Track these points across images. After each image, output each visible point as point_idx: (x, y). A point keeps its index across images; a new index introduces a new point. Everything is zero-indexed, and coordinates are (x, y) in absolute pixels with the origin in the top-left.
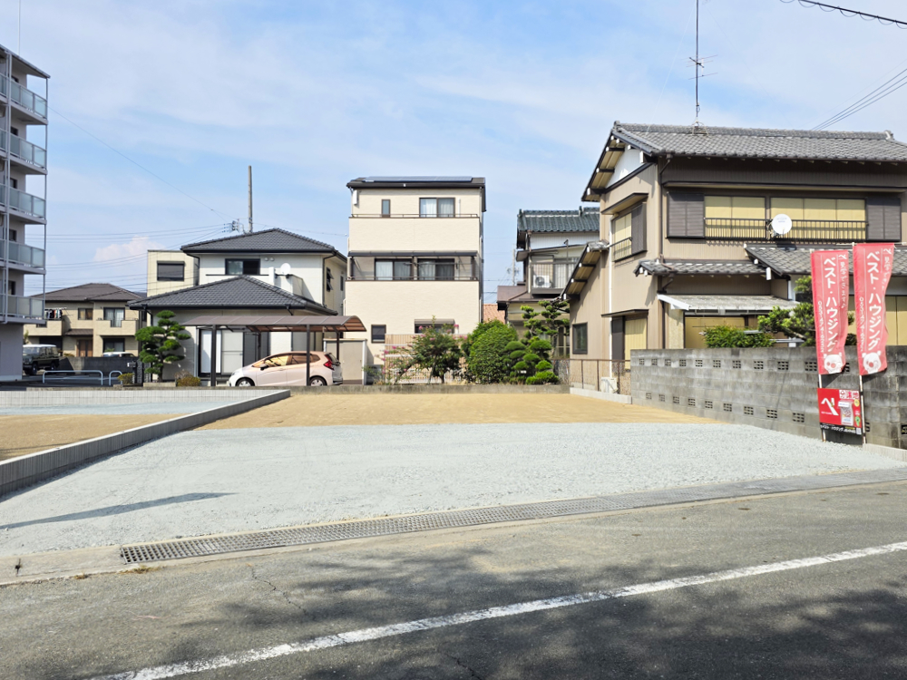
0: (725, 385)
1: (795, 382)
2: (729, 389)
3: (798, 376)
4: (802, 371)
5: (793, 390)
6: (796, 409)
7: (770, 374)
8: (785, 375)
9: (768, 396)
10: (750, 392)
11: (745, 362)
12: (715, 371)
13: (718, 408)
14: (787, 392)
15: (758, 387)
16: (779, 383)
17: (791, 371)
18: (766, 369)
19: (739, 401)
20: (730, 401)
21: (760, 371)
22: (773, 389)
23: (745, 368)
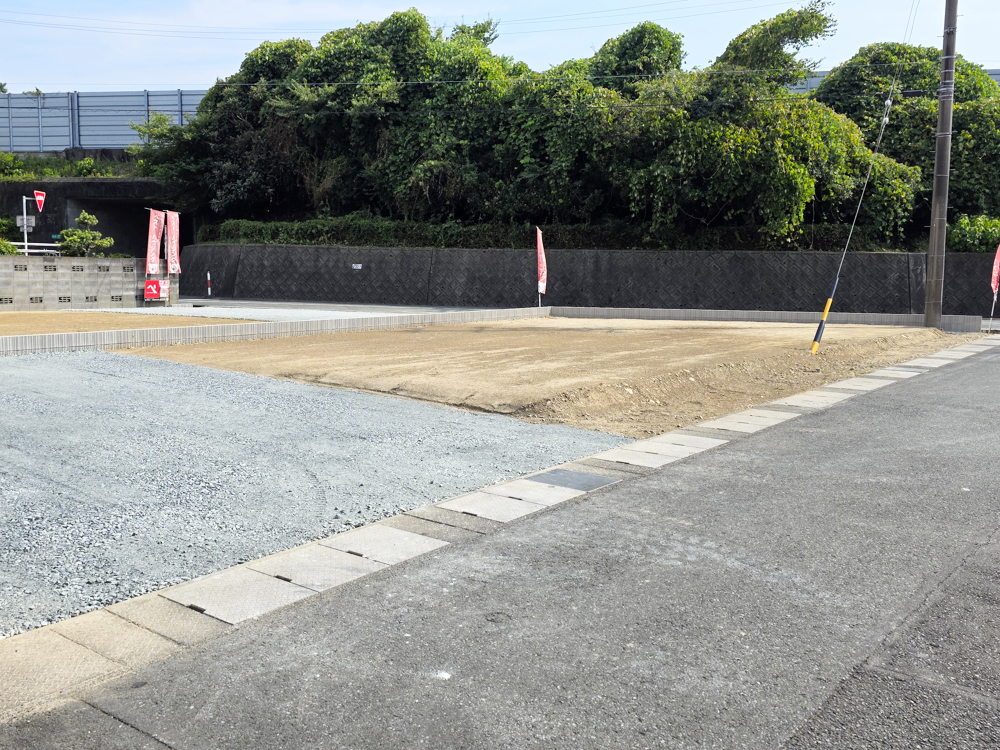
0: (35, 283)
1: (114, 278)
2: (39, 286)
3: (119, 275)
4: (121, 271)
5: (111, 283)
6: (114, 294)
7: (90, 275)
8: (105, 275)
9: (88, 288)
10: (67, 287)
11: (62, 267)
12: (18, 273)
13: (23, 301)
14: (106, 284)
15: (76, 283)
16: (100, 280)
17: (111, 272)
18: (86, 271)
19: (52, 294)
20: (40, 295)
21: (80, 272)
22: (93, 284)
23: (60, 271)
